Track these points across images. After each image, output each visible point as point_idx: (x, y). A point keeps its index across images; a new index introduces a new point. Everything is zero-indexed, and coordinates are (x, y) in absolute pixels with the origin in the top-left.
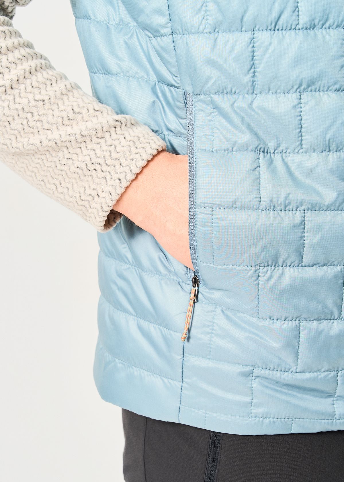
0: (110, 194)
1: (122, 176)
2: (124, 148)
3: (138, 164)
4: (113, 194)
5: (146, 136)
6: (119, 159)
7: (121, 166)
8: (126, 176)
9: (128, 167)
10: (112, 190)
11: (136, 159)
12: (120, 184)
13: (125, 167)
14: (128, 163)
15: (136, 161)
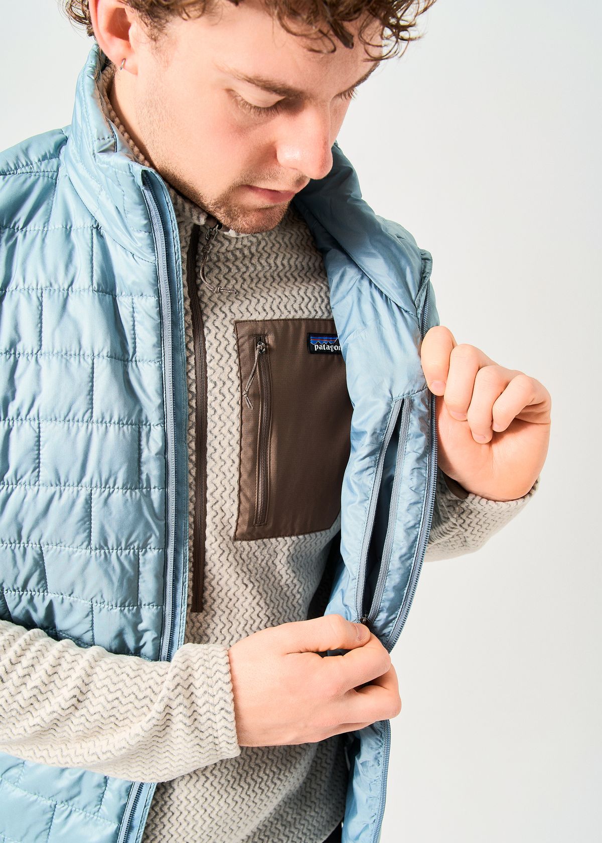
0: (226, 727)
1: (222, 704)
2: (200, 679)
3: (225, 682)
4: (229, 726)
5: (206, 652)
6: (205, 692)
7: (214, 696)
8: (225, 701)
9: (220, 692)
10: (224, 723)
11: (220, 679)
12: (227, 711)
13: (217, 694)
14: (216, 687)
15: (222, 681)
